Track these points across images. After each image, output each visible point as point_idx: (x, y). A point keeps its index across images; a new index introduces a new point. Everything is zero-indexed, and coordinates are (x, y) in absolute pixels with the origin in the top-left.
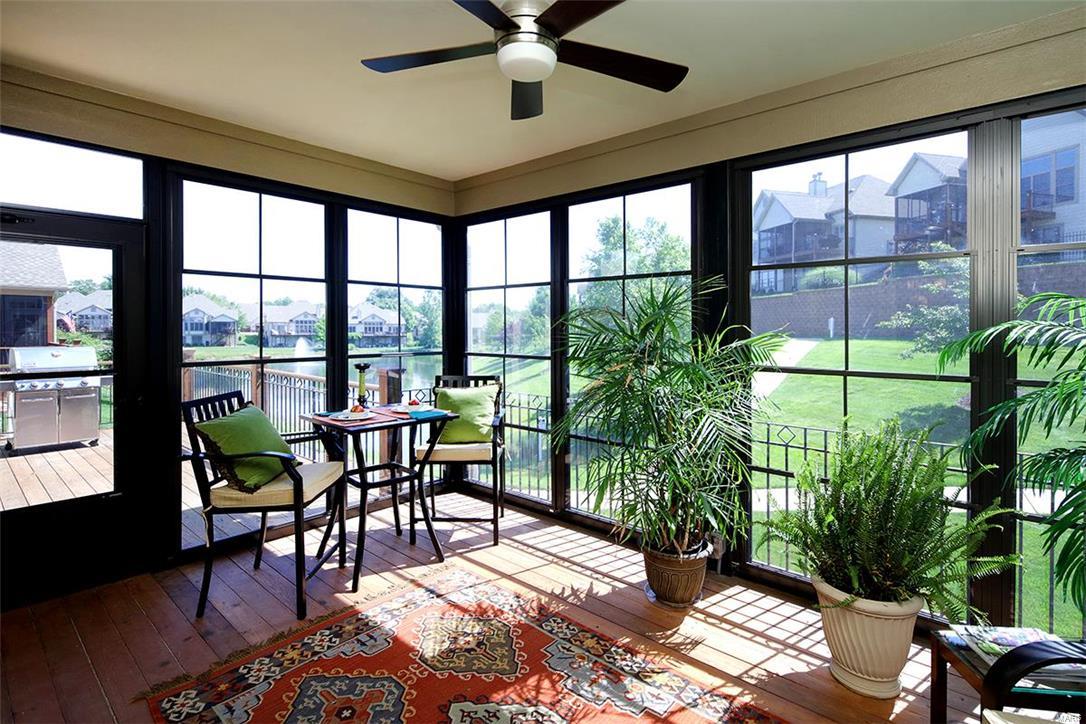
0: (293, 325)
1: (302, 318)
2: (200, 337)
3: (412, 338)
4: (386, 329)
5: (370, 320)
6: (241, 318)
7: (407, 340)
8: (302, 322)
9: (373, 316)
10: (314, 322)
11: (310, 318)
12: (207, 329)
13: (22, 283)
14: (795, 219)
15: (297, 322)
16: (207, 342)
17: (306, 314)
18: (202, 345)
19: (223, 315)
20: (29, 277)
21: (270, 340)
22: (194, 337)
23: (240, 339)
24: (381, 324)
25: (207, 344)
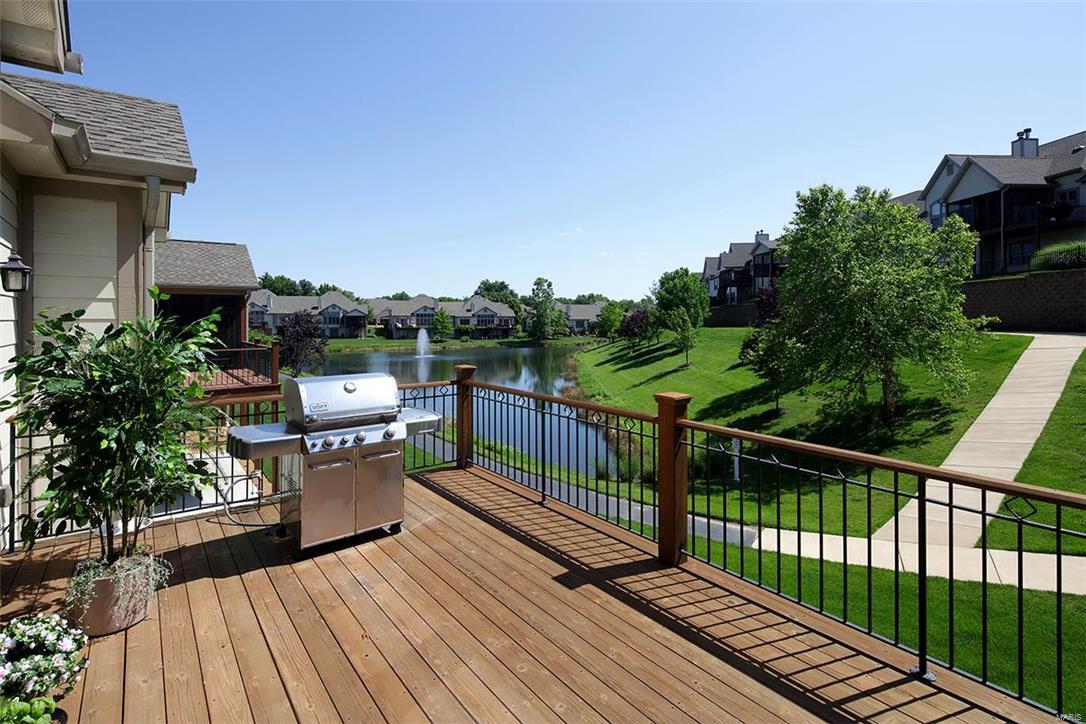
0: (414, 319)
1: (422, 312)
2: (336, 330)
3: (520, 329)
4: (496, 321)
5: (482, 313)
6: (370, 312)
7: (517, 332)
8: (422, 315)
9: (486, 309)
10: (433, 315)
11: (429, 312)
12: (342, 323)
13: (220, 282)
14: (1006, 186)
15: (418, 315)
16: (343, 335)
17: (425, 308)
18: (338, 337)
19: (355, 310)
20: (226, 276)
21: (394, 333)
22: (332, 330)
23: (369, 331)
24: (493, 316)
25: (343, 337)
